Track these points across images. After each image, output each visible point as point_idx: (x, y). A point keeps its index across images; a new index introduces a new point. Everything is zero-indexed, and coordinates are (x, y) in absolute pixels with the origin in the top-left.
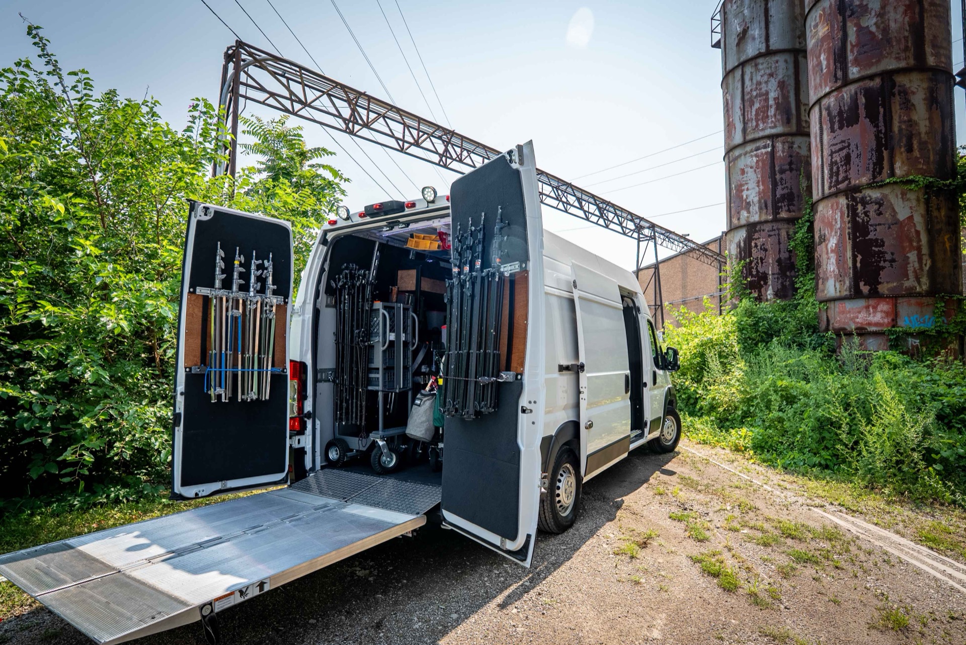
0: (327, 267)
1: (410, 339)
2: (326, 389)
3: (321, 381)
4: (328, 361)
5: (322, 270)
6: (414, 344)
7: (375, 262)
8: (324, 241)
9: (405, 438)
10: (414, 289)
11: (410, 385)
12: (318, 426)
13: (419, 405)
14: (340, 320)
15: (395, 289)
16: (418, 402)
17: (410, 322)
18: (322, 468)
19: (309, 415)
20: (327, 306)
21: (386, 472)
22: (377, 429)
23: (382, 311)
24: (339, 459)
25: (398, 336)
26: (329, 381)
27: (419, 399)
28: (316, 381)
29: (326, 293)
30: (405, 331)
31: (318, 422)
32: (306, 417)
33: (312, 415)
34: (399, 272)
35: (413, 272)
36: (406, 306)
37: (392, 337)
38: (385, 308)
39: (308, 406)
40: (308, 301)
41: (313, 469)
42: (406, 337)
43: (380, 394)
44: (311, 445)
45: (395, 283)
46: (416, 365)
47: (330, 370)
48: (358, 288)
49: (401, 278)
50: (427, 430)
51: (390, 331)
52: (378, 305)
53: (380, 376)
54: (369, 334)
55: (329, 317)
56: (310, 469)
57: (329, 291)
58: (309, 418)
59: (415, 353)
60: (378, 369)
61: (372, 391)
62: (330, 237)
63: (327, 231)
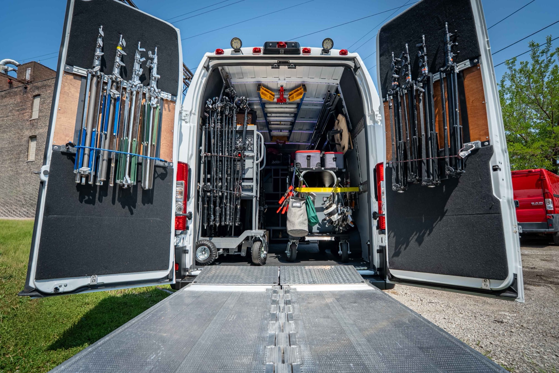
8: (207, 68)
13: (299, 207)
19: (190, 216)
23: (256, 132)
33: (193, 216)
39: (190, 207)
43: (254, 199)
44: (191, 244)
52: (251, 127)
53: (254, 184)
58: (189, 219)
60: (251, 179)
62: (212, 63)
63: (211, 58)
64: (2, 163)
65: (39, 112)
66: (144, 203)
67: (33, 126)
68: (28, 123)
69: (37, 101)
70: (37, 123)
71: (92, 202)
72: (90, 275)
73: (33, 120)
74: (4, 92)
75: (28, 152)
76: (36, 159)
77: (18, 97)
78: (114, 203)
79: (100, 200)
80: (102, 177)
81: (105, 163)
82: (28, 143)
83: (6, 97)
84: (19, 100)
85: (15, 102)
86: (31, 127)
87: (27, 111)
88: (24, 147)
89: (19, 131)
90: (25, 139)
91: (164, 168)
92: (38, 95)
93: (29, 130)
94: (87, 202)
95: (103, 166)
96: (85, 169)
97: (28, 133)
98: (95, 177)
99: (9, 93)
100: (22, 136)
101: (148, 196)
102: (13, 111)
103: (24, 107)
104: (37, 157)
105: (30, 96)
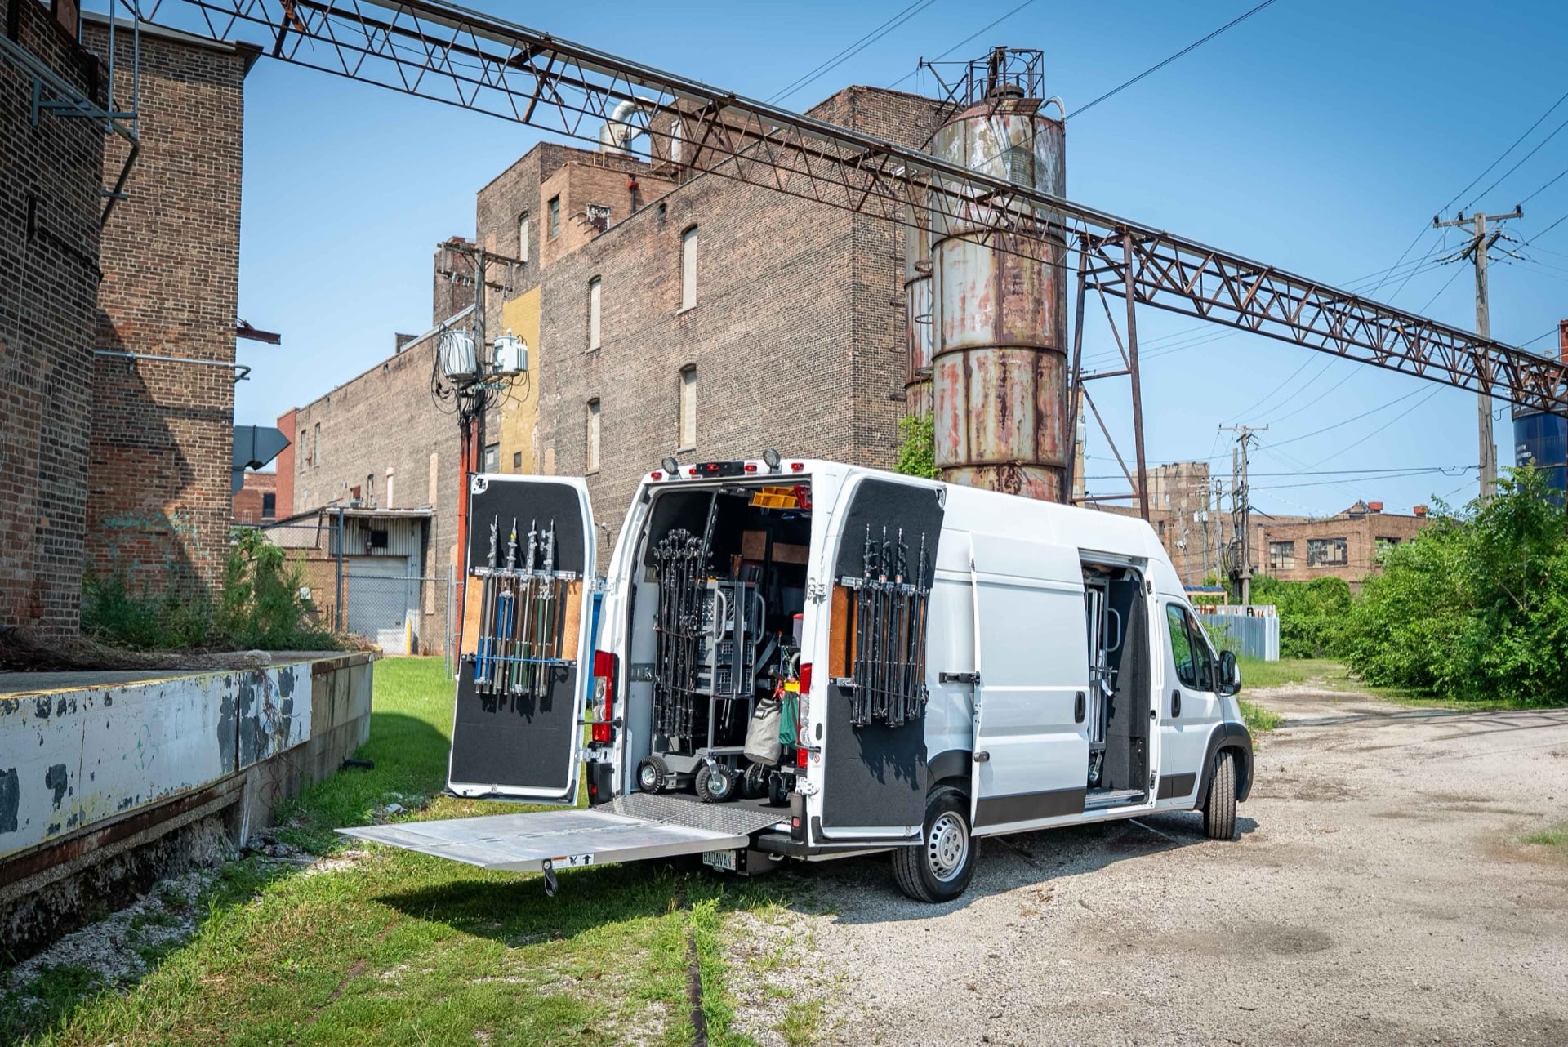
0: (647, 531)
1: (753, 629)
2: (641, 690)
3: (635, 680)
4: (645, 653)
5: (642, 534)
6: (758, 636)
7: (711, 519)
8: (645, 499)
9: (743, 761)
10: (762, 558)
11: (752, 692)
12: (630, 738)
13: (761, 718)
14: (664, 596)
15: (738, 559)
16: (759, 713)
17: (754, 606)
18: (632, 793)
19: (618, 723)
20: (647, 580)
21: (713, 800)
22: (706, 746)
23: (718, 592)
24: (655, 784)
25: (737, 625)
26: (645, 680)
27: (761, 709)
28: (629, 679)
29: (645, 563)
30: (747, 618)
31: (629, 733)
32: (615, 724)
33: (624, 723)
34: (745, 534)
35: (763, 535)
36: (751, 584)
37: (730, 626)
38: (722, 588)
39: (619, 712)
40: (623, 576)
41: (622, 792)
42: (749, 626)
43: (712, 702)
44: (619, 762)
45: (738, 551)
46: (761, 665)
47: (646, 665)
48: (689, 562)
49: (747, 541)
50: (772, 749)
51: (728, 618)
52: (713, 584)
53: (711, 676)
54: (701, 620)
55: (649, 593)
56: (618, 793)
57: (650, 560)
58: (619, 727)
59: (760, 650)
60: (710, 667)
61: (701, 696)
62: (652, 492)
63: (648, 486)
64: (626, 457)
65: (698, 285)
66: (542, 710)
67: (687, 331)
68: (675, 325)
69: (692, 245)
70: (694, 321)
71: (493, 710)
72: (490, 783)
73: (686, 312)
74: (618, 230)
75: (679, 421)
76: (699, 440)
77: (647, 240)
78: (512, 710)
79: (501, 709)
80: (498, 686)
81: (501, 670)
82: (679, 390)
83: (622, 246)
84: (651, 253)
85: (643, 259)
86: (682, 337)
87: (670, 284)
88: (668, 406)
89: (656, 353)
90: (671, 377)
91: (566, 668)
92: (693, 228)
93: (677, 348)
94: (489, 710)
95: (499, 674)
96: (481, 680)
97: (677, 359)
98: (491, 687)
99: (627, 231)
100: (663, 368)
101: (546, 703)
102: (640, 291)
103: (662, 273)
104: (700, 435)
105: (674, 233)
